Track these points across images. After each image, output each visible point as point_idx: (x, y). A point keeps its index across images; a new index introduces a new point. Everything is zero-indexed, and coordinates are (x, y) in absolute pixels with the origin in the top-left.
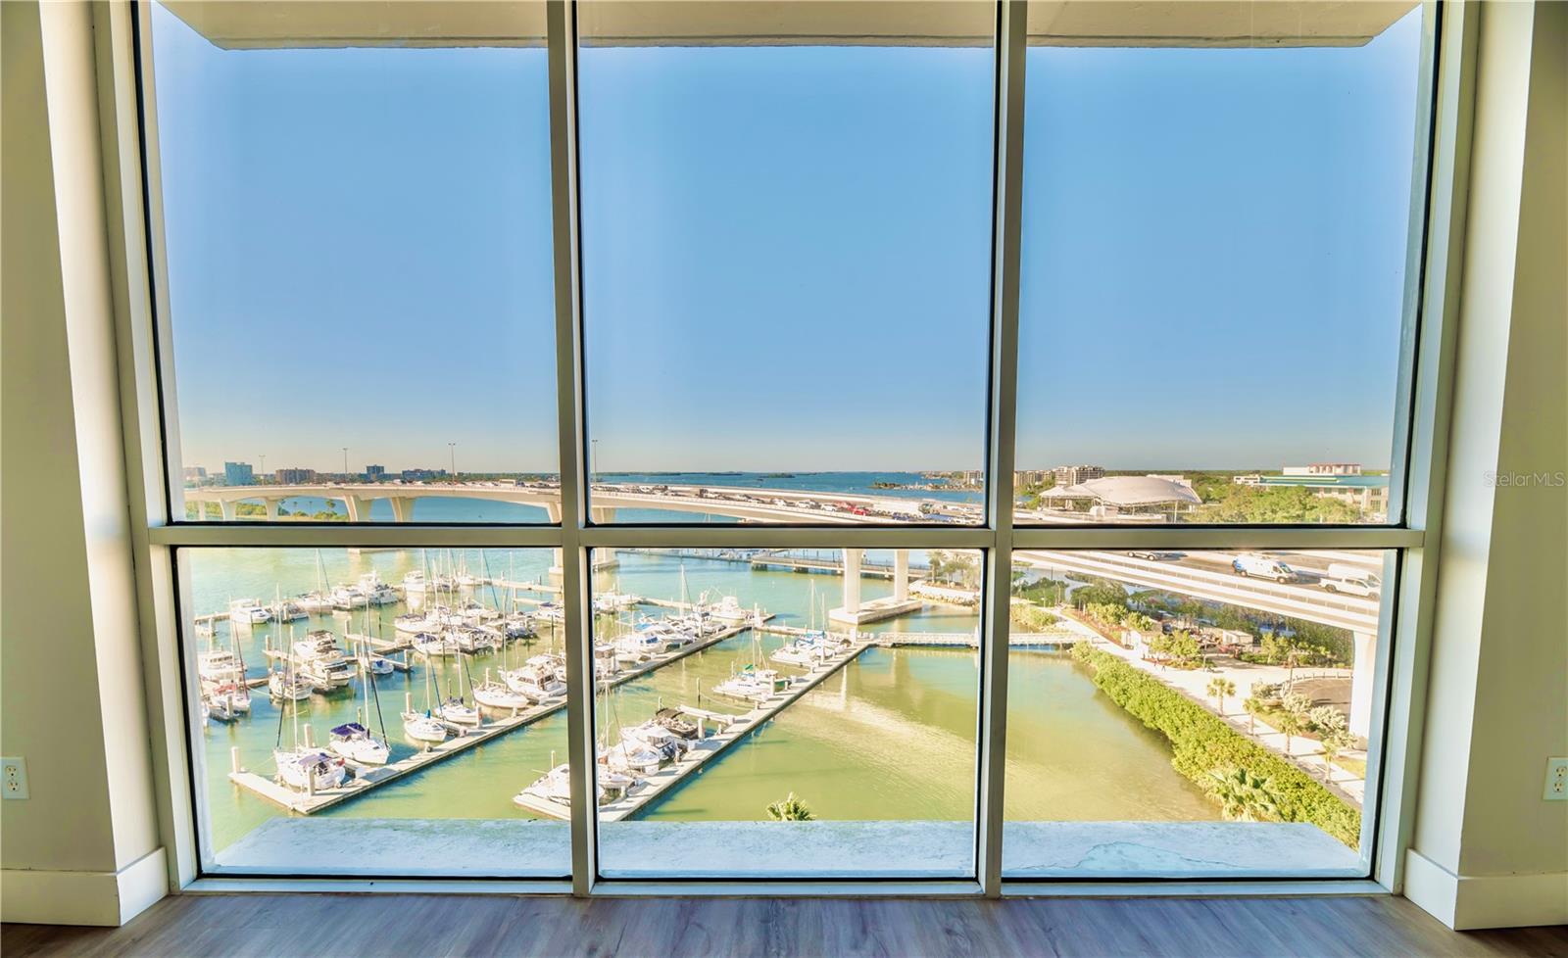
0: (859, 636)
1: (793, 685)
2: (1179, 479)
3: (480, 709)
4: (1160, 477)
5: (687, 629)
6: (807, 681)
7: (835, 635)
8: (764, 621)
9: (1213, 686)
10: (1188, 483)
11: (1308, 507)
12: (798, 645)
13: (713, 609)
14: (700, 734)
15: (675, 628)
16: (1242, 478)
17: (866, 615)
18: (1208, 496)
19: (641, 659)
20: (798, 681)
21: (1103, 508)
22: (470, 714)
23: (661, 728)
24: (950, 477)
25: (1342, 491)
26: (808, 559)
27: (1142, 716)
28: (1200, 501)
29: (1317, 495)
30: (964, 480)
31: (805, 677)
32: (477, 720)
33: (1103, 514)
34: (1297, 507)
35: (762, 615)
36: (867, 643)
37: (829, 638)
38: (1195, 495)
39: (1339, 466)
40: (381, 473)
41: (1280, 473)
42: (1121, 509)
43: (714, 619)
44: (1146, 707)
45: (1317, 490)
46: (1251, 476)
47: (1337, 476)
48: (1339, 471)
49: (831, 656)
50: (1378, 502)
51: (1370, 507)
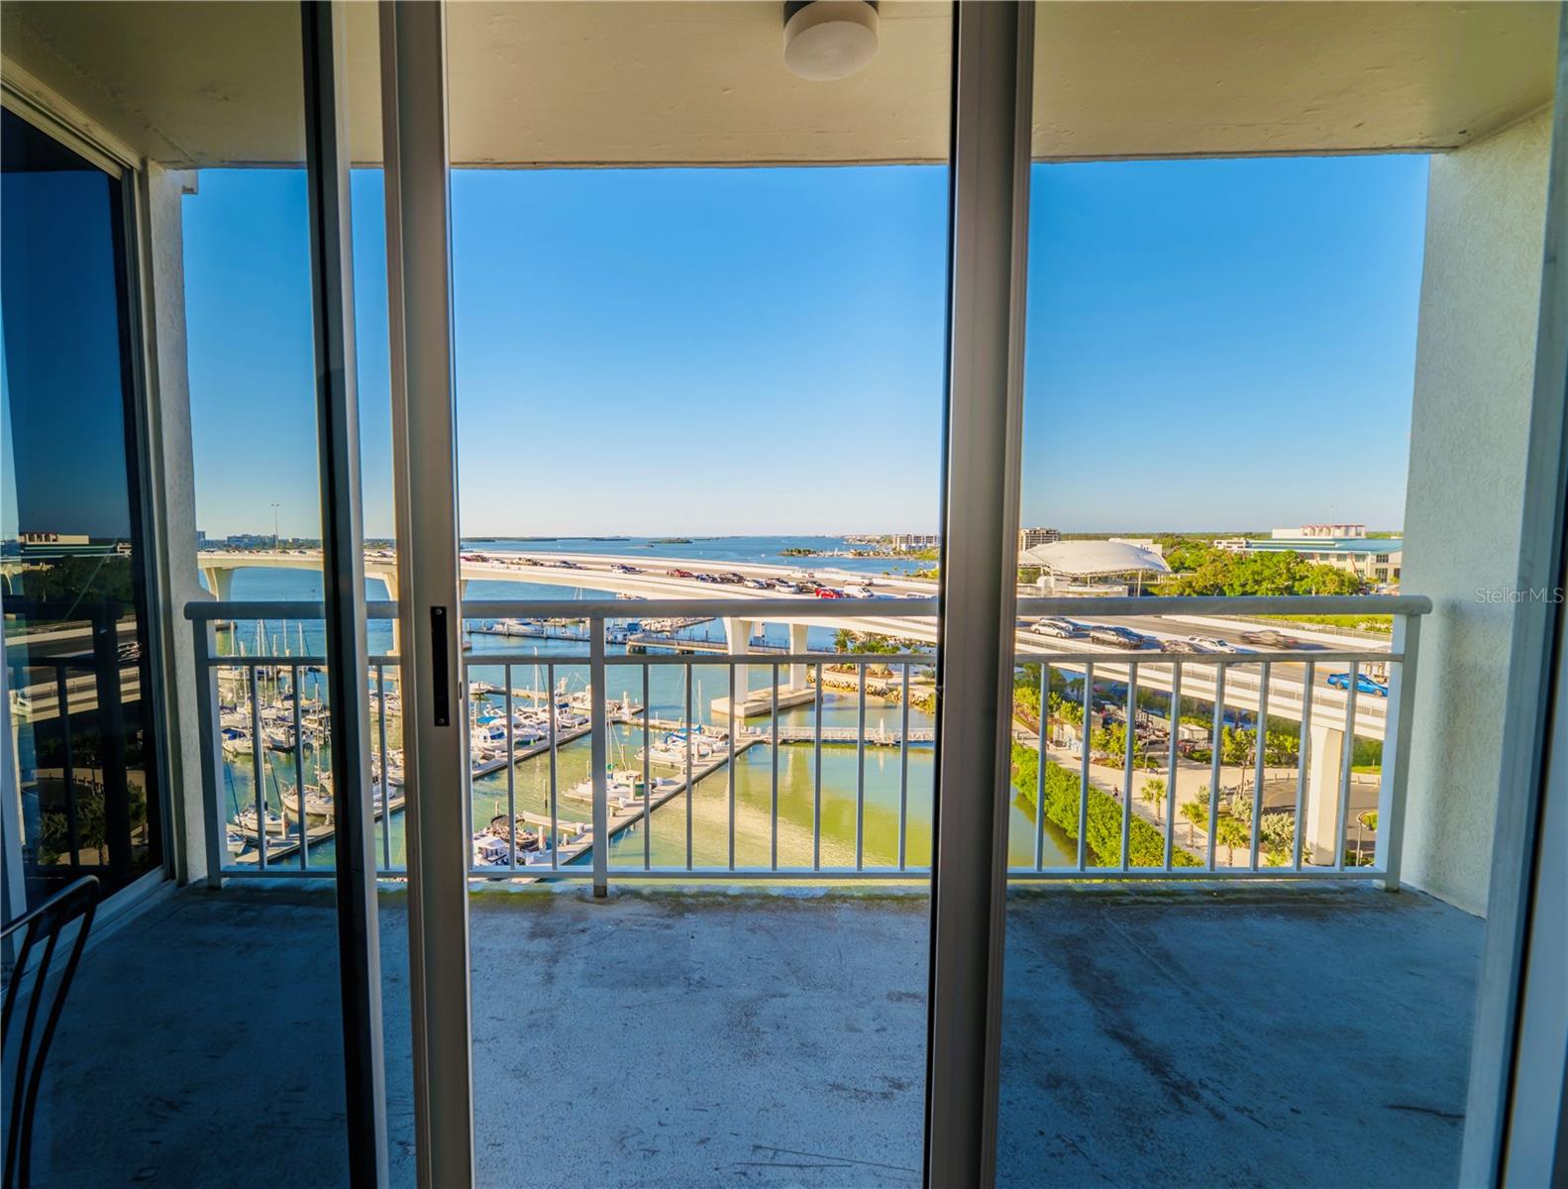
0: (742, 732)
1: (659, 787)
2: (1147, 544)
3: (286, 815)
4: (1125, 541)
5: (542, 723)
6: (678, 784)
7: (715, 730)
8: (633, 714)
9: (1148, 789)
10: (1157, 549)
11: (1298, 577)
12: (669, 741)
13: (575, 699)
14: (541, 845)
15: (527, 722)
16: (1224, 543)
17: (755, 707)
18: (1182, 564)
19: (484, 758)
20: (665, 783)
21: (1052, 579)
22: (275, 822)
23: (497, 838)
24: (878, 542)
25: (1341, 557)
26: (694, 640)
27: (1065, 825)
28: (1169, 569)
29: (1310, 561)
30: (894, 546)
31: (675, 779)
32: (283, 829)
33: (1052, 585)
34: (1284, 576)
35: (631, 706)
36: (752, 739)
37: (707, 733)
38: (1164, 563)
39: (1339, 527)
40: (202, 539)
41: (1268, 536)
42: (1075, 580)
43: (575, 711)
44: (1070, 815)
45: (1312, 556)
46: (1235, 540)
47: (1337, 540)
48: (1339, 533)
49: (708, 754)
50: (1385, 571)
51: (1375, 577)
